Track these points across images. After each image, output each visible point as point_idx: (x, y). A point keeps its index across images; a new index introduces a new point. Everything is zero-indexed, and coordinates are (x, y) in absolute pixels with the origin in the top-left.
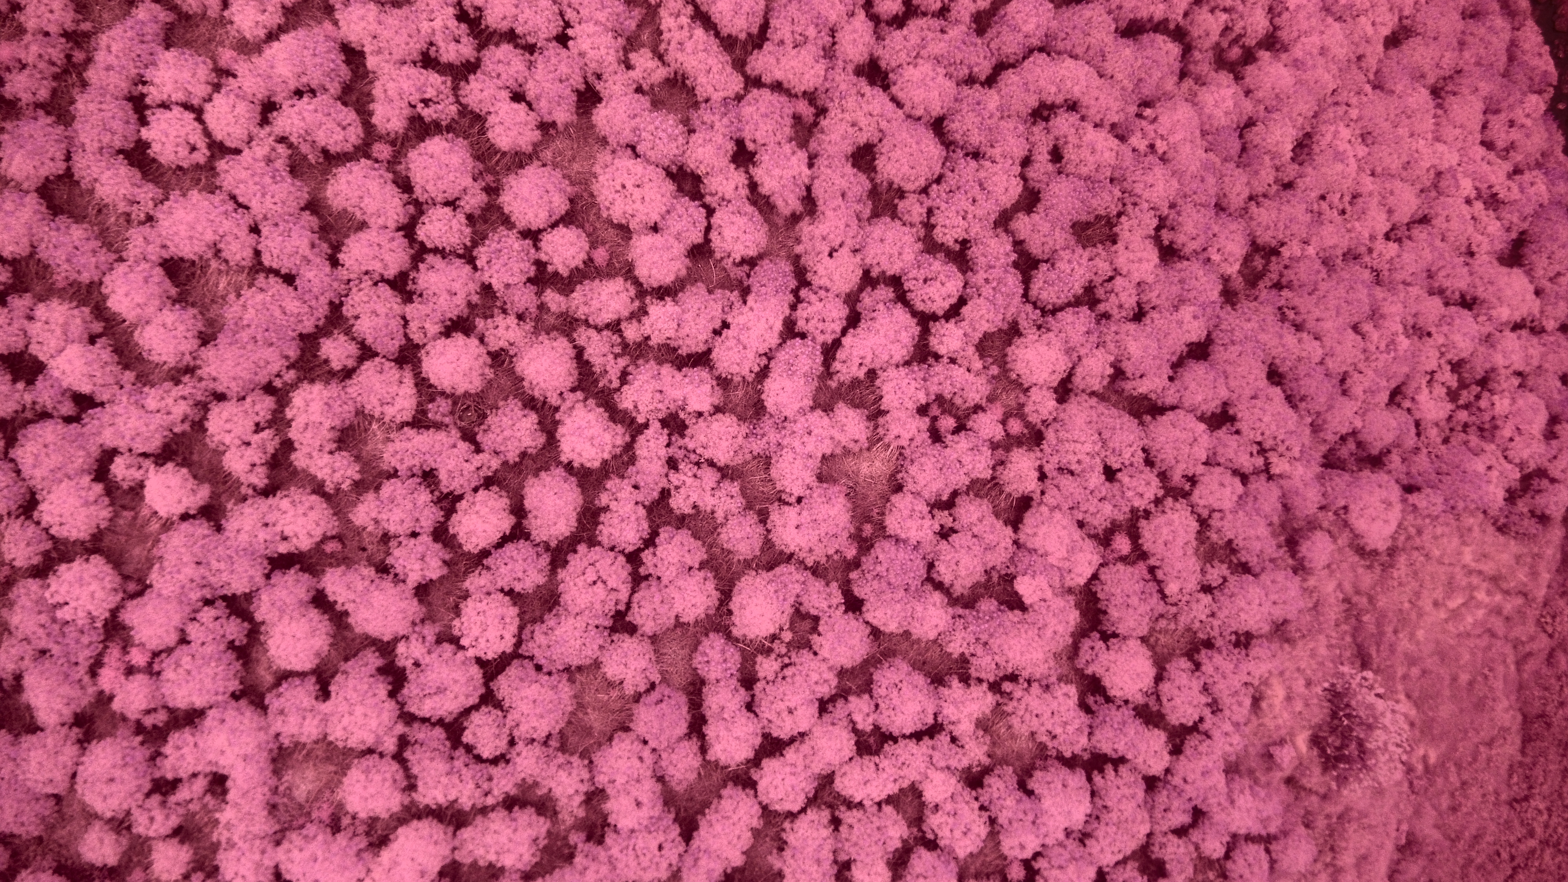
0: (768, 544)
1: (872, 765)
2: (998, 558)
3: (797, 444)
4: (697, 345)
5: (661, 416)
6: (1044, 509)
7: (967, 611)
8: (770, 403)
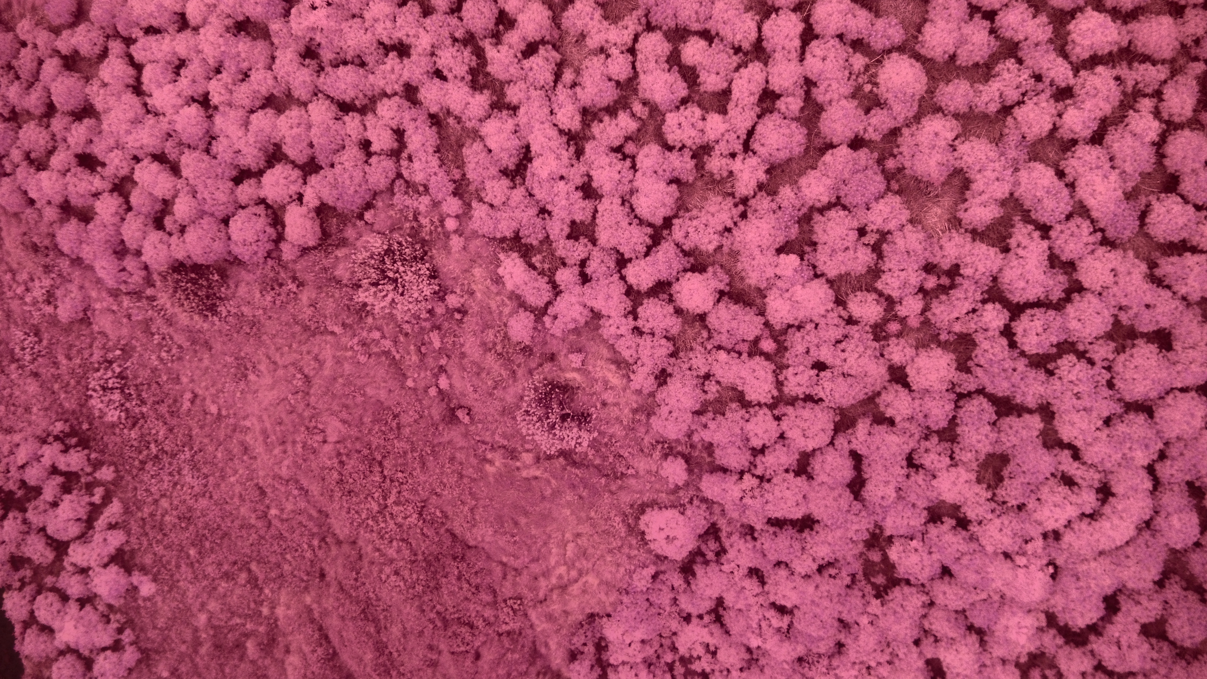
0: (939, 110)
1: (755, 91)
2: (819, 257)
3: (998, 165)
4: (1111, 140)
5: (1077, 88)
6: (830, 307)
7: (800, 215)
8: (1036, 165)
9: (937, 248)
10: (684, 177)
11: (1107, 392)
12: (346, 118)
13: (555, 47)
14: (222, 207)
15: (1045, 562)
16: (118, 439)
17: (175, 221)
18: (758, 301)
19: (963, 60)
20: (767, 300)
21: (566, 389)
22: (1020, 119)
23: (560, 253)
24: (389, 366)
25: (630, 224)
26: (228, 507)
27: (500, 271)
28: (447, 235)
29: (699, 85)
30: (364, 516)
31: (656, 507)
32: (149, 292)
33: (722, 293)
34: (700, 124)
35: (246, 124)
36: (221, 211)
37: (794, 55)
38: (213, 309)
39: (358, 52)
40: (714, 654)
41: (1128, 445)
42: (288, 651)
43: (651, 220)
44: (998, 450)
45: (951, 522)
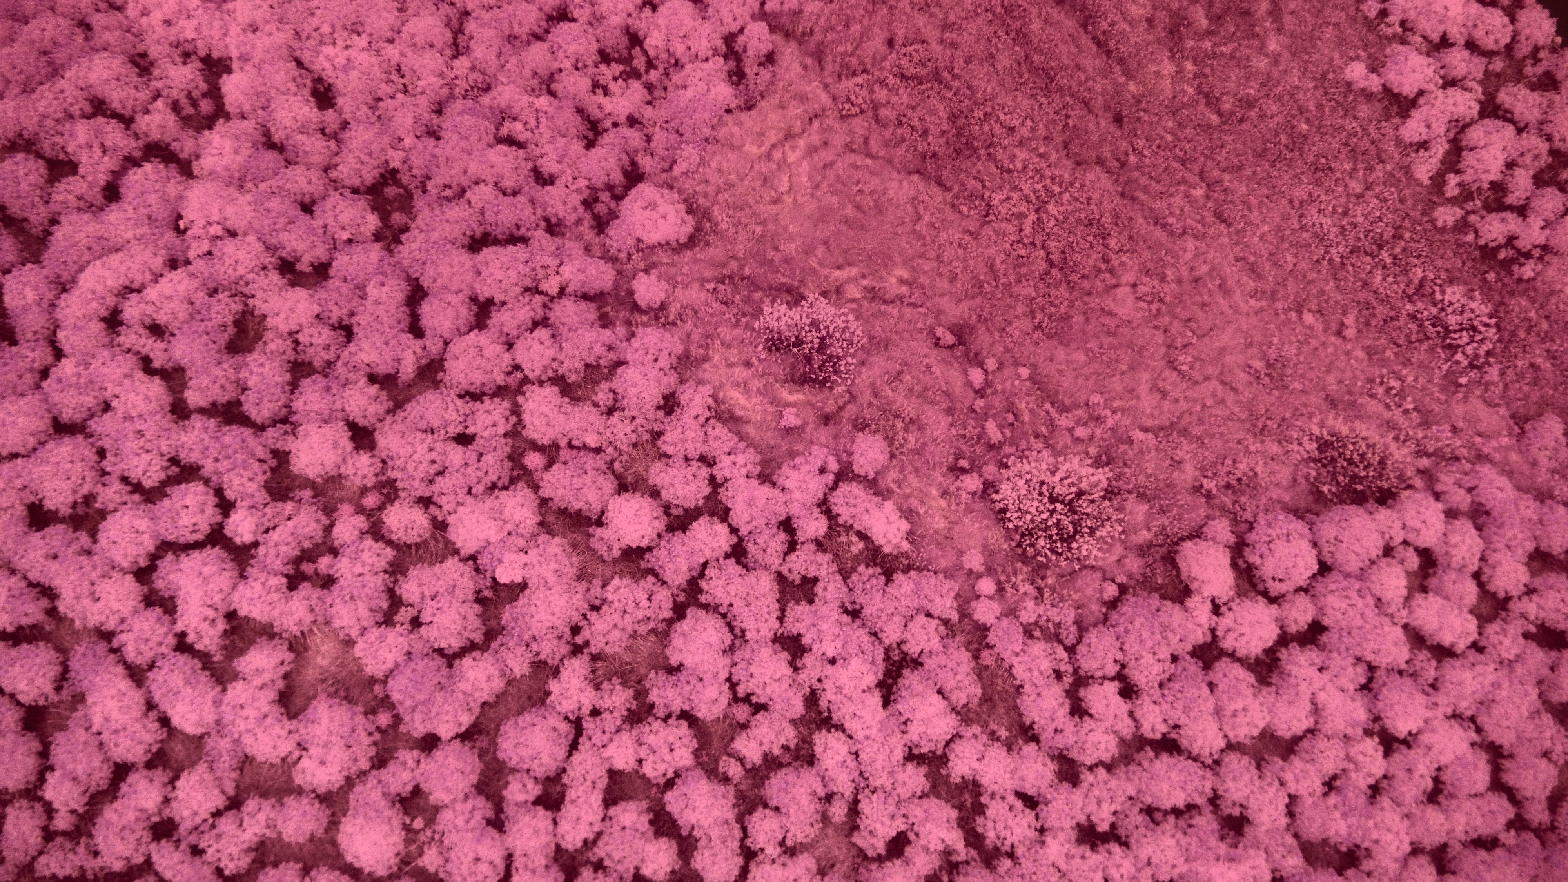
0: (322, 798)
1: (570, 807)
2: (471, 584)
3: (242, 726)
6: (452, 518)
7: (500, 638)
8: (194, 730)
9: (317, 608)
10: (662, 676)
11: (107, 443)
12: (1163, 728)
14: (1333, 587)
15: (189, 233)
16: (1439, 263)
17: (1402, 562)
18: (551, 519)
19: (292, 870)
20: (538, 519)
21: (802, 379)
22: (216, 792)
23: (824, 558)
24: (1057, 393)
25: (731, 605)
26: (1266, 191)
27: (905, 526)
28: (990, 570)
29: (649, 810)
30: (1067, 196)
31: (674, 244)
32: (1424, 462)
33: (600, 523)
34: (642, 755)
35: (1316, 710)
36: (1333, 581)
37: (518, 862)
38: (1323, 445)
39: (1159, 830)
40: (595, 85)
41: (82, 380)
42: (1150, 21)
43: (701, 613)
44: (239, 358)
45: (304, 266)
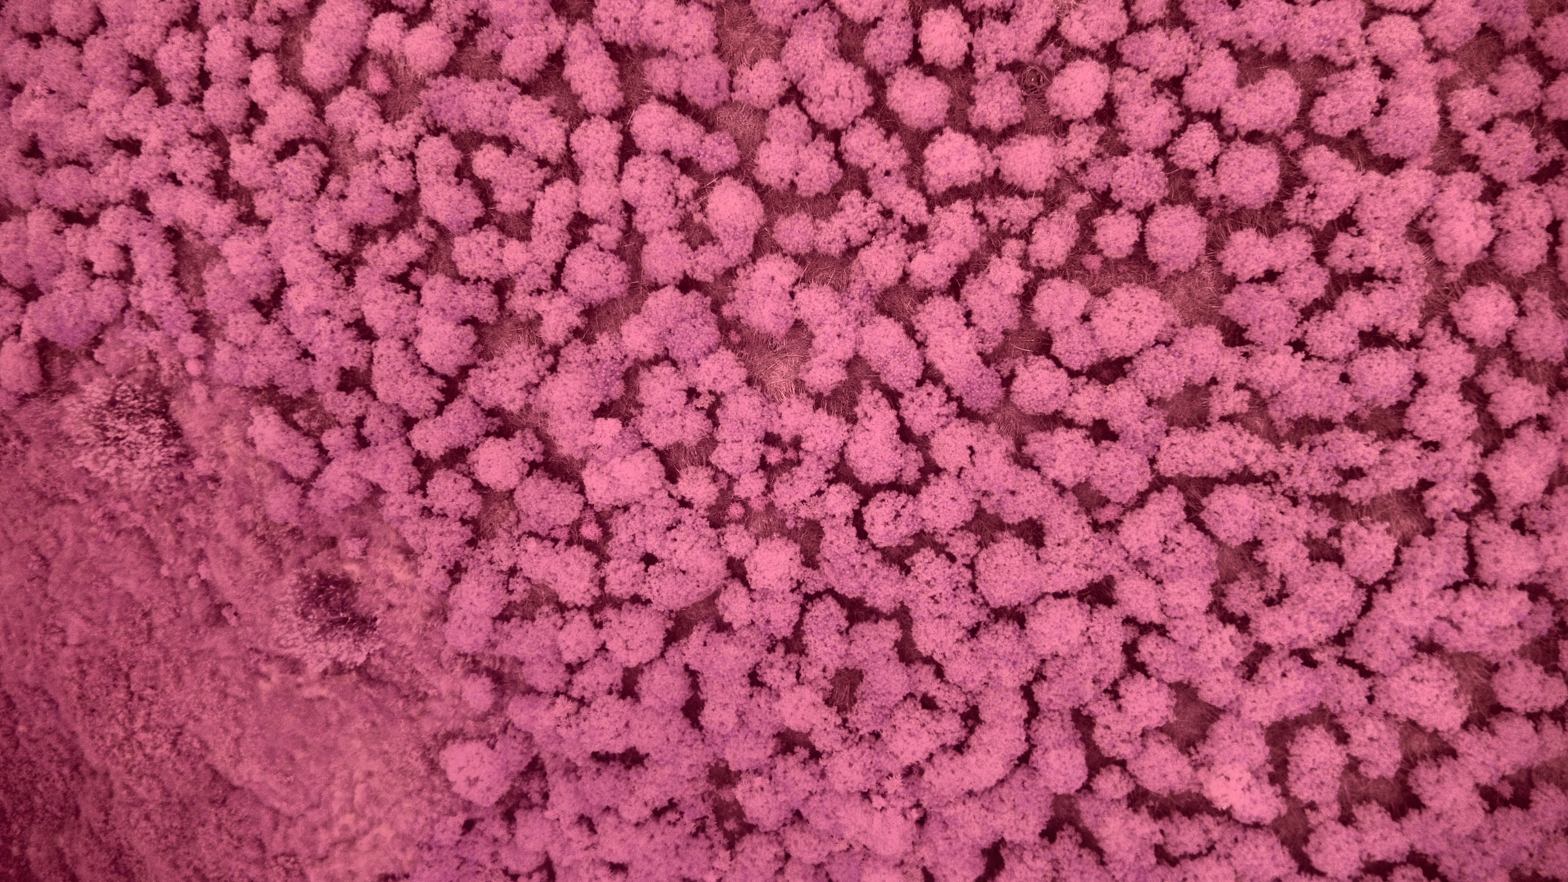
0: (776, 248)
1: (563, 215)
2: (645, 422)
3: (838, 319)
4: (968, 292)
5: (930, 227)
6: (657, 484)
7: (623, 368)
8: (883, 320)
9: (775, 417)
10: (482, 317)
11: (968, 595)
12: (68, 231)
13: (324, 149)
15: (909, 804)
19: (805, 189)
20: (584, 475)
21: (346, 583)
22: (864, 263)
23: (330, 408)
24: (143, 546)
25: (414, 374)
27: (250, 430)
28: (189, 382)
29: (496, 203)
30: (108, 743)
31: (460, 739)
33: (533, 465)
34: (496, 253)
37: (609, 174)
39: (81, 150)
41: (993, 662)
43: (443, 369)
44: (849, 664)
45: (803, 753)
